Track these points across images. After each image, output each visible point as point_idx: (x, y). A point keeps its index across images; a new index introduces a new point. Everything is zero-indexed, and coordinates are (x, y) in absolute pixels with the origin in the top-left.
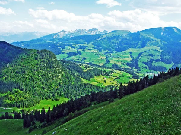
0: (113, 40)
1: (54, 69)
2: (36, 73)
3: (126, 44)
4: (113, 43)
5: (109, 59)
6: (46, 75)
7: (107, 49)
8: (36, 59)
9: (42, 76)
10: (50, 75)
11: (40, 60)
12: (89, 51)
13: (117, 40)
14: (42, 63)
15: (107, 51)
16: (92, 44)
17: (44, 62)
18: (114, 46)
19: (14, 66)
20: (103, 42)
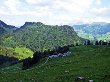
0: (96, 28)
1: (74, 36)
2: (63, 38)
3: (105, 29)
4: (96, 29)
5: (96, 38)
6: (69, 40)
7: (92, 33)
8: (61, 30)
9: (67, 40)
10: (71, 40)
11: (64, 31)
12: (81, 34)
13: (98, 27)
14: (66, 33)
15: (92, 34)
16: (82, 30)
17: (67, 32)
18: (97, 31)
19: (48, 34)
20: (89, 29)
